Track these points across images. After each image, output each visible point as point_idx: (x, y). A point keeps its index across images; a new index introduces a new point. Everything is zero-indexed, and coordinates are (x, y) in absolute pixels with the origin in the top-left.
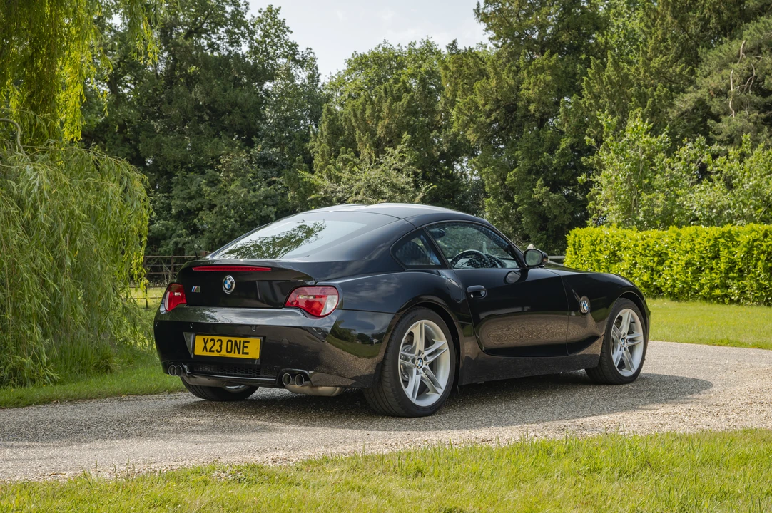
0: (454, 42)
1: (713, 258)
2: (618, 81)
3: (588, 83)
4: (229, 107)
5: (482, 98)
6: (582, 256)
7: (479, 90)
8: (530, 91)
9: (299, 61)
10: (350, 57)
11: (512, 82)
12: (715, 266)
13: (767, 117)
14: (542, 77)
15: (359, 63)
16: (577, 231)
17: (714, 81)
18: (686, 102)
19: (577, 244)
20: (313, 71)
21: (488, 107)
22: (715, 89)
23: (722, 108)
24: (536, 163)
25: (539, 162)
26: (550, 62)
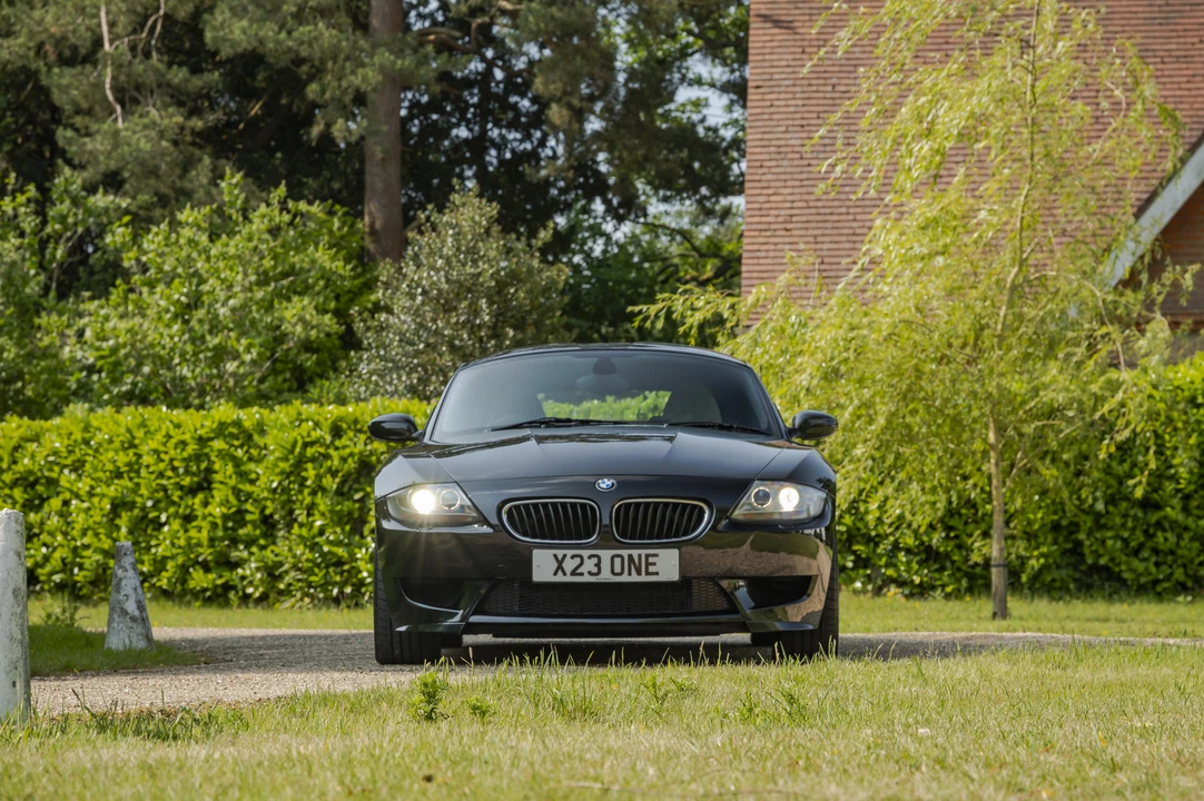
1: (192, 491)
12: (200, 512)
13: (208, 129)
17: (52, 19)
22: (60, 41)
23: (86, 96)
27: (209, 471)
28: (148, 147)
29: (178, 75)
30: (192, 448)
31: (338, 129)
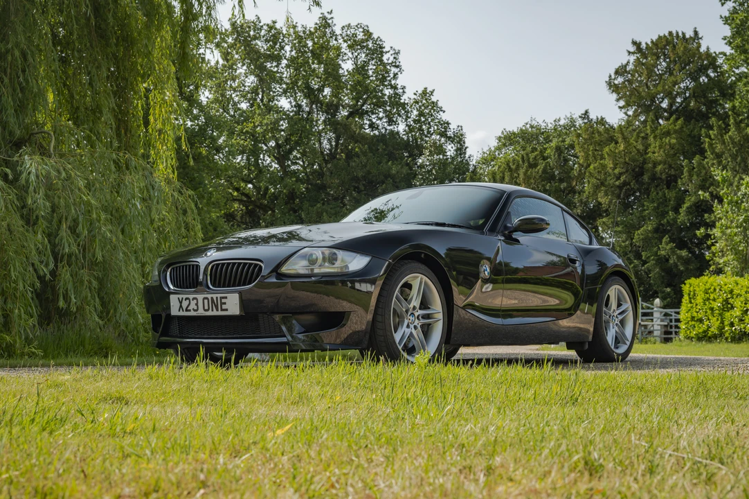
0: (587, 112)
2: (740, 141)
3: (711, 145)
4: (382, 177)
5: (611, 162)
6: (697, 305)
7: (607, 154)
8: (656, 153)
9: (450, 137)
10: (500, 134)
11: (640, 147)
14: (667, 141)
15: (508, 139)
16: (693, 280)
19: (692, 293)
20: (461, 145)
21: (617, 171)
24: (662, 222)
25: (665, 220)
26: (675, 126)
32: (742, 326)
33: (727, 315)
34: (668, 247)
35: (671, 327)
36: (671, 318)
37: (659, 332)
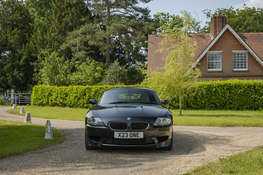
1: (84, 95)
3: (32, 40)
6: (38, 94)
8: (12, 40)
12: (85, 98)
13: (88, 54)
14: (16, 36)
16: (36, 86)
17: (72, 42)
18: (63, 47)
19: (37, 90)
22: (72, 44)
23: (75, 50)
24: (14, 64)
25: (15, 63)
26: (18, 31)
27: (86, 93)
28: (82, 55)
29: (85, 48)
30: (83, 91)
31: (103, 53)
32: (56, 101)
33: (50, 98)
34: (17, 72)
35: (19, 99)
36: (19, 96)
37: (13, 101)
